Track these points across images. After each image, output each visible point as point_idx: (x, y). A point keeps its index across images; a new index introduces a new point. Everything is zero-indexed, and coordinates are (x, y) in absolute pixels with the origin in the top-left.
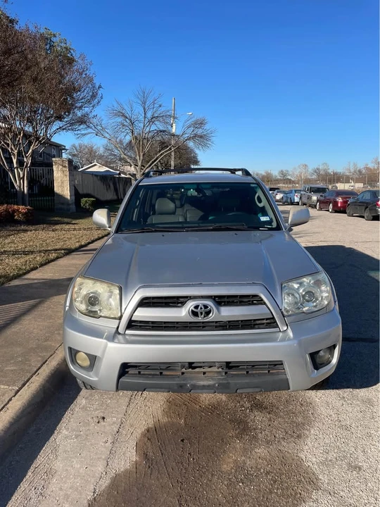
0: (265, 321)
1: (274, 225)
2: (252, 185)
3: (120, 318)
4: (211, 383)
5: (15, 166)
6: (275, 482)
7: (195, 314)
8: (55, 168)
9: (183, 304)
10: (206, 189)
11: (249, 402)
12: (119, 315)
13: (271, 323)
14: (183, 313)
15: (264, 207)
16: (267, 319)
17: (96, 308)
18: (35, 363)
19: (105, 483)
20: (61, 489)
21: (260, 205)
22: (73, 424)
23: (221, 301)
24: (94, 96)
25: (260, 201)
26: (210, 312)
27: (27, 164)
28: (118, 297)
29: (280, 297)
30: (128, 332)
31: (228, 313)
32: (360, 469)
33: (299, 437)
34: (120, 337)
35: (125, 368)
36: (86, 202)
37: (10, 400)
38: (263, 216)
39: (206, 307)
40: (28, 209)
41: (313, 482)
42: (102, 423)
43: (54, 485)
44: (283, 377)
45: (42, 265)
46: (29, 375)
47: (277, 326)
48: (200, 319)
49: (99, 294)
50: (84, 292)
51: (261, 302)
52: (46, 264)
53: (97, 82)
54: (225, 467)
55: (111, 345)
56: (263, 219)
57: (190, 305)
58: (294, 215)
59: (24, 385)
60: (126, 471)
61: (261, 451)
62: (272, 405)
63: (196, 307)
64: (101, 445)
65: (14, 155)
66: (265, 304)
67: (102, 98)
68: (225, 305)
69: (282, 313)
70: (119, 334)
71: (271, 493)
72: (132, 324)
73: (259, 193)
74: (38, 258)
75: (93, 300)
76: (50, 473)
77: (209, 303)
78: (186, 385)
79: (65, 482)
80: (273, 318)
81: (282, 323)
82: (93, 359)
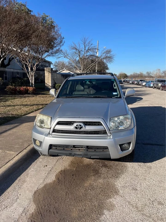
0: (103, 132)
1: (119, 96)
2: (112, 80)
3: (50, 129)
4: (81, 153)
5: (30, 71)
6: (102, 191)
7: (76, 128)
8: (45, 72)
9: (73, 124)
10: (94, 81)
11: (102, 164)
12: (50, 127)
13: (104, 132)
15: (116, 89)
16: (103, 131)
17: (43, 125)
18: (26, 145)
19: (42, 186)
20: (27, 187)
21: (115, 88)
22: (35, 167)
23: (86, 124)
24: (61, 42)
25: (115, 86)
26: (82, 127)
27: (34, 70)
28: (50, 121)
29: (109, 122)
30: (53, 133)
31: (88, 128)
32: (136, 190)
33: (117, 177)
34: (50, 135)
35: (51, 146)
36: (57, 86)
37: (15, 157)
38: (115, 92)
39: (80, 125)
40: (34, 88)
41: (117, 192)
42: (46, 167)
43: (25, 185)
44: (108, 153)
45: (36, 111)
46: (23, 149)
47: (107, 134)
48: (78, 130)
49: (44, 120)
50: (39, 119)
51: (101, 125)
52: (37, 110)
53: (62, 36)
54: (86, 185)
55: (46, 138)
56: (114, 93)
57: (75, 125)
58: (127, 92)
59: (20, 152)
60: (50, 183)
61: (101, 181)
62: (111, 166)
63: (77, 125)
64: (43, 174)
65: (29, 66)
66: (103, 125)
67: (64, 42)
68: (88, 125)
69: (109, 129)
70: (50, 134)
71: (100, 194)
72: (54, 131)
73: (115, 83)
74: (35, 108)
75: (42, 122)
76: (24, 181)
77: (82, 124)
78: (72, 153)
79: (28, 185)
80: (106, 131)
81: (109, 133)
82: (41, 143)
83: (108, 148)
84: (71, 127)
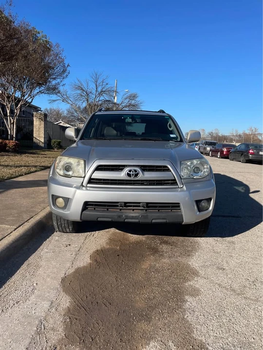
0: (170, 182)
1: (179, 139)
3: (84, 177)
4: (137, 215)
5: (8, 115)
6: (173, 273)
7: (129, 175)
8: (34, 119)
9: (122, 170)
10: (137, 118)
12: (84, 175)
13: (173, 182)
14: (122, 175)
15: (173, 130)
16: (172, 180)
17: (70, 173)
18: (26, 217)
19: (72, 271)
20: (45, 273)
21: (170, 129)
22: (51, 246)
23: (145, 168)
24: (64, 71)
25: (170, 127)
26: (138, 174)
27: (17, 114)
28: (83, 166)
29: (179, 167)
30: (89, 185)
31: (149, 175)
32: (224, 269)
33: (189, 255)
34: (84, 188)
36: (55, 142)
37: (12, 232)
38: (172, 134)
39: (136, 171)
40: (16, 143)
41: (195, 273)
42: (69, 247)
43: (41, 271)
44: (180, 213)
45: (26, 174)
46: (23, 222)
47: (177, 185)
48: (132, 178)
51: (168, 170)
53: (66, 62)
54: (143, 267)
55: (78, 191)
56: (172, 136)
57: (126, 170)
58: (191, 135)
59: (20, 226)
60: (84, 267)
61: (166, 260)
63: (130, 171)
64: (69, 255)
65: (8, 107)
66: (170, 171)
67: (69, 73)
68: (147, 171)
69: (180, 177)
70: (83, 186)
71: (170, 277)
72: (91, 181)
73: (170, 122)
74: (23, 170)
75: (68, 168)
76: (38, 266)
77: (138, 169)
78: (122, 215)
79: (47, 270)
80: (175, 180)
81: (180, 184)
82: (67, 200)
83: (179, 206)
84: (121, 174)
